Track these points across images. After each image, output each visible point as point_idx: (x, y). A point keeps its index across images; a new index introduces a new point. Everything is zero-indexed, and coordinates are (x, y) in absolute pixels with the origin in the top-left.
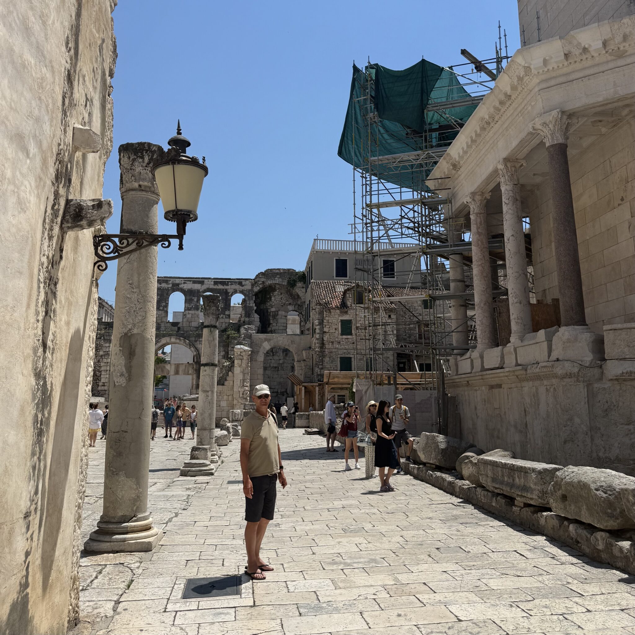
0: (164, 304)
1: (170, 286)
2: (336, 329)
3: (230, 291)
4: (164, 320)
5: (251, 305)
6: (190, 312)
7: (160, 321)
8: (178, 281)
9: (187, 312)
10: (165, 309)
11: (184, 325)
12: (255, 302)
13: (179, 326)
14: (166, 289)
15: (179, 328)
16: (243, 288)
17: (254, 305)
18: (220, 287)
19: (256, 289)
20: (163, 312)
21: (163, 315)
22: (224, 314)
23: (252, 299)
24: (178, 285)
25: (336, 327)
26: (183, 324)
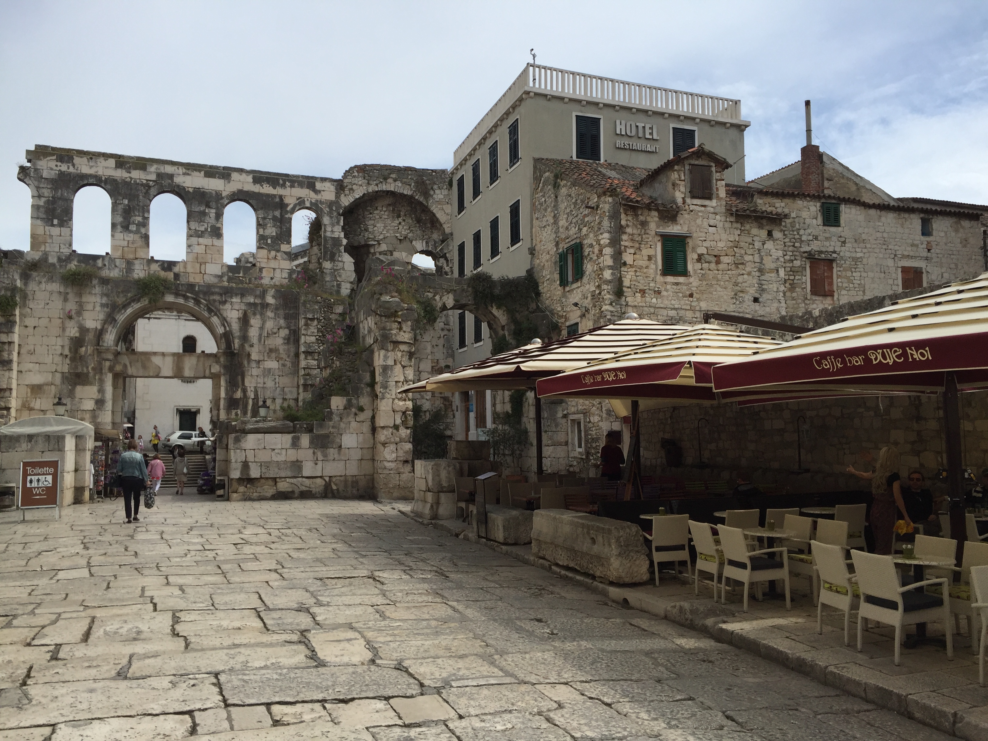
0: (140, 219)
1: (153, 177)
2: (650, 258)
3: (290, 201)
4: (141, 254)
5: (336, 235)
6: (201, 240)
7: (131, 256)
8: (169, 169)
9: (194, 240)
10: (143, 230)
11: (189, 269)
12: (343, 228)
13: (176, 269)
14: (142, 185)
15: (177, 276)
16: (319, 197)
17: (342, 235)
18: (267, 189)
19: (346, 201)
20: (137, 237)
21: (140, 242)
22: (278, 251)
23: (338, 223)
24: (171, 176)
25: (651, 252)
26: (185, 267)
